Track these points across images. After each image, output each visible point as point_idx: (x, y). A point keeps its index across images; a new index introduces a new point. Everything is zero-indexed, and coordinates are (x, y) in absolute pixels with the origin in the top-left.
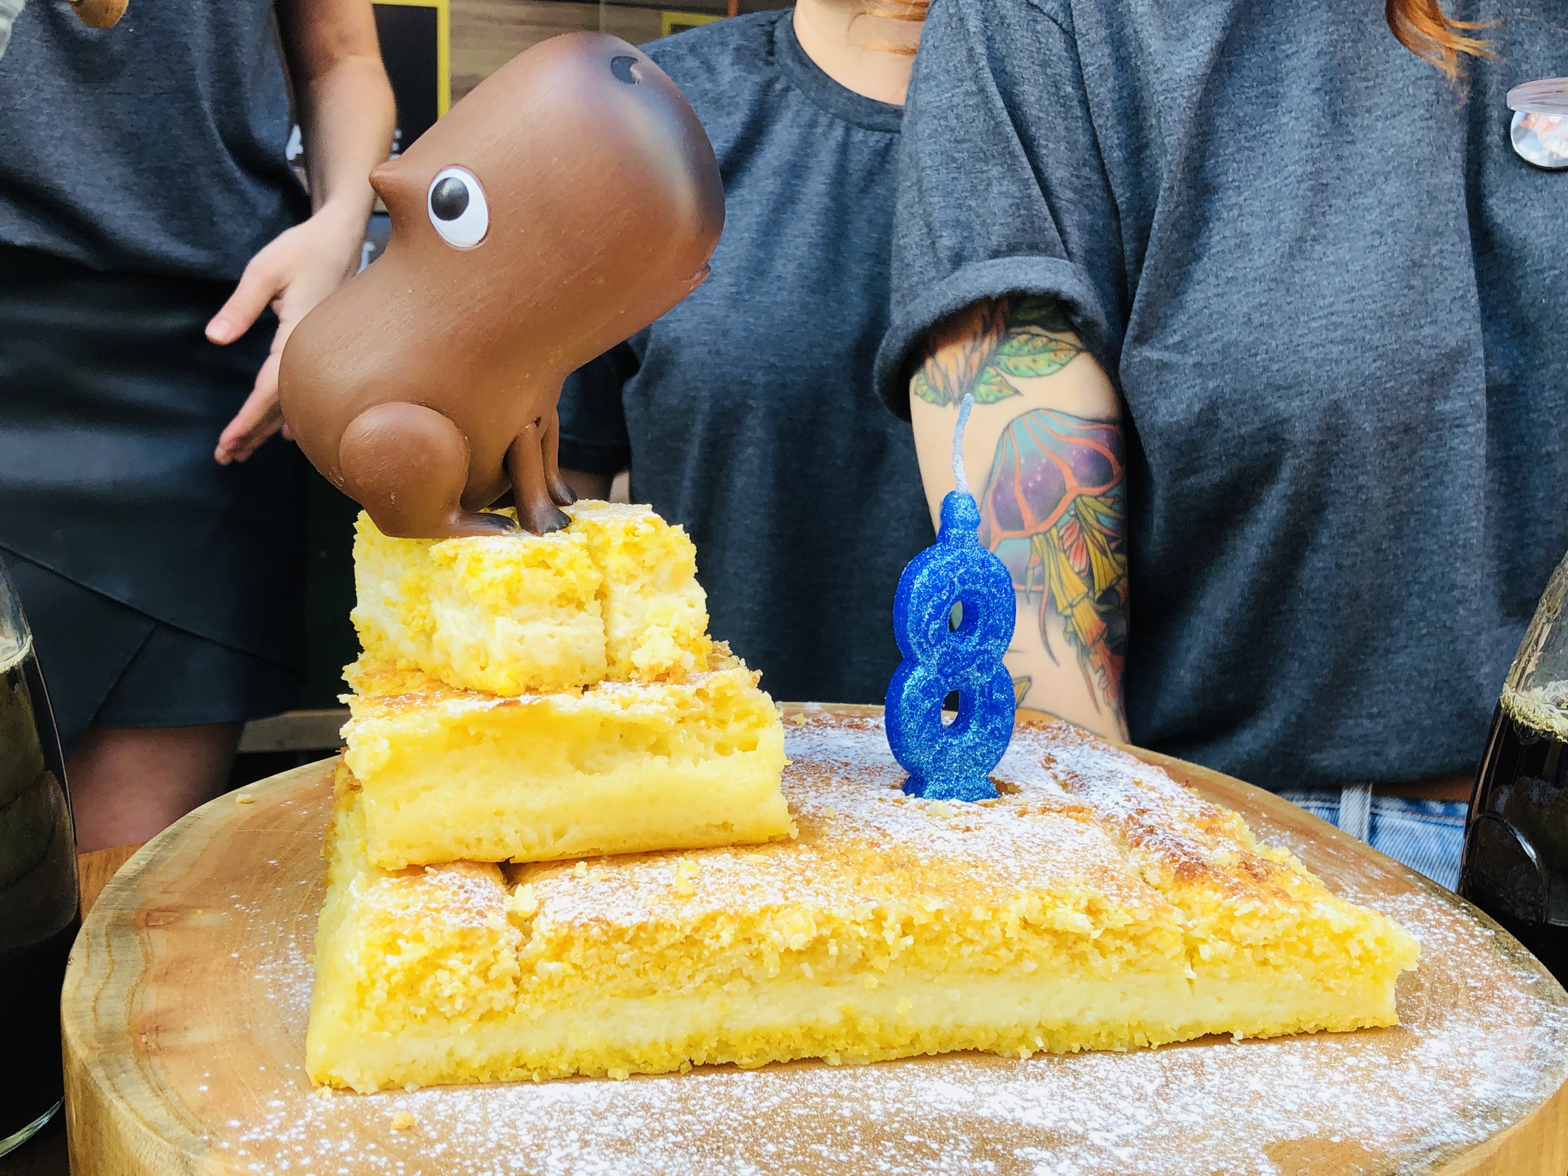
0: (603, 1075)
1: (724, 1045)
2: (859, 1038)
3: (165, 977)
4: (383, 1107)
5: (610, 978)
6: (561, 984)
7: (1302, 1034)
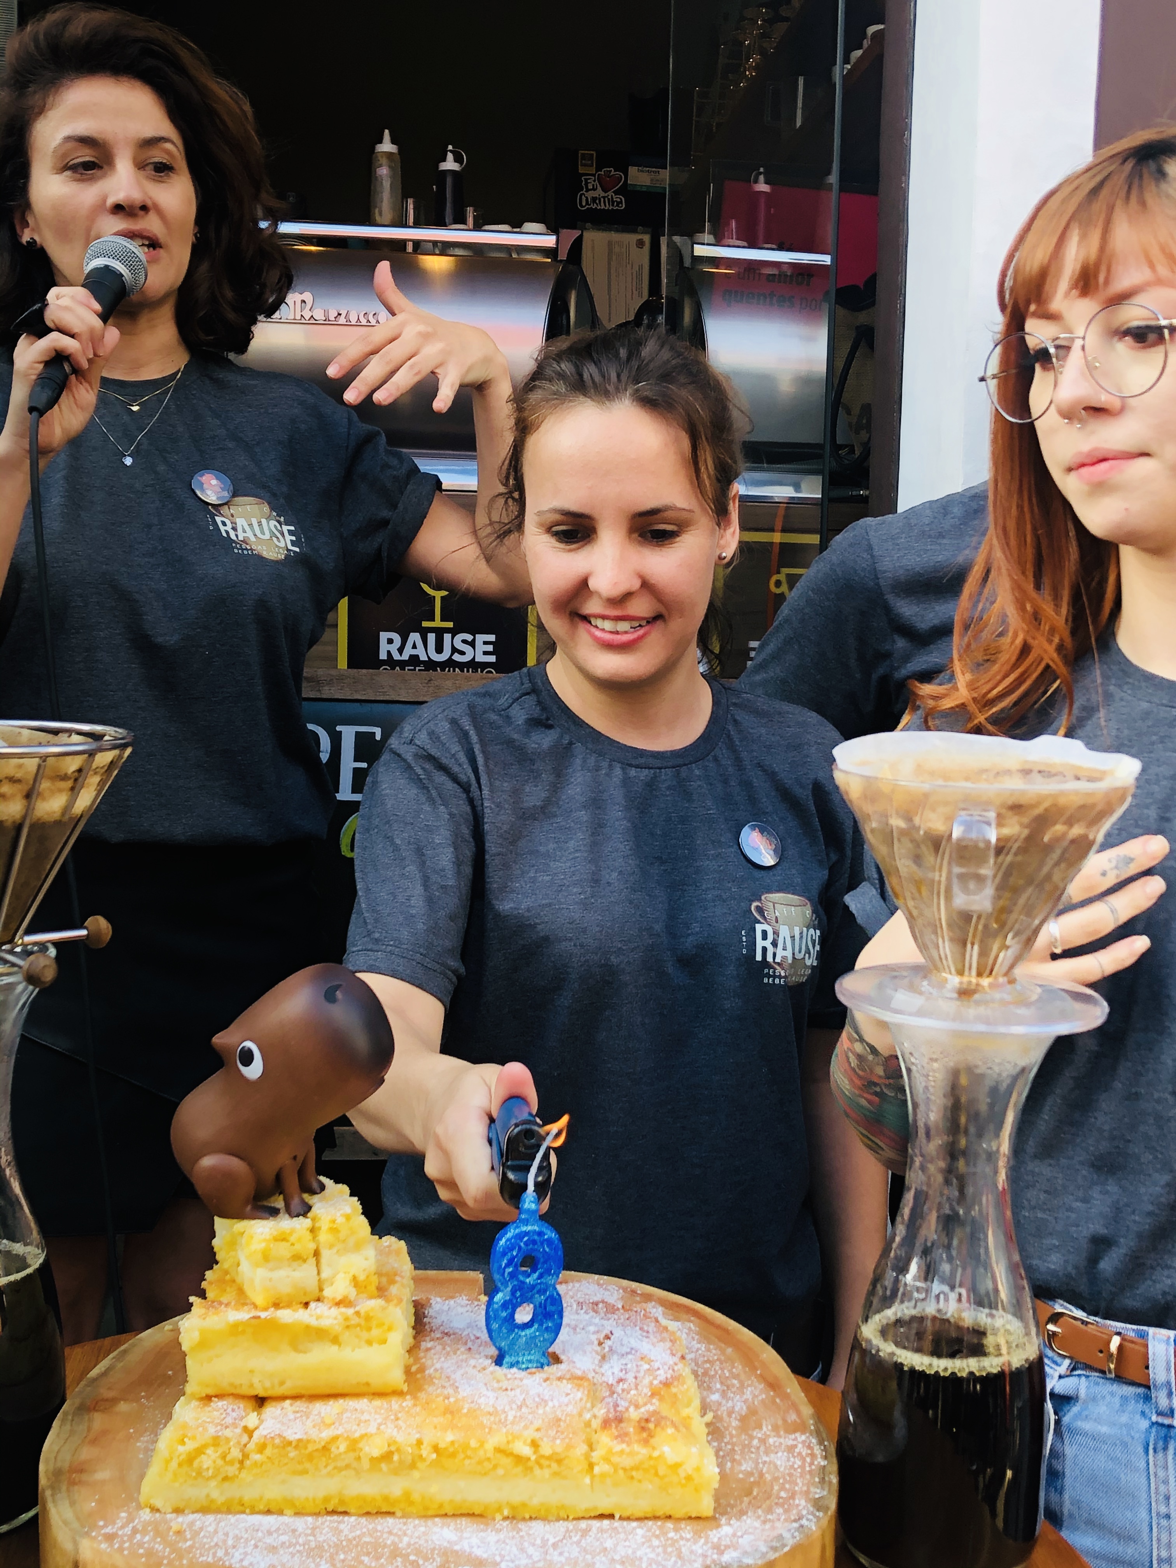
0: (281, 1513)
1: (342, 1502)
2: (411, 1503)
3: (94, 1442)
4: (171, 1520)
5: (286, 1464)
6: (262, 1465)
7: (656, 1518)
